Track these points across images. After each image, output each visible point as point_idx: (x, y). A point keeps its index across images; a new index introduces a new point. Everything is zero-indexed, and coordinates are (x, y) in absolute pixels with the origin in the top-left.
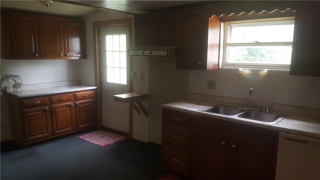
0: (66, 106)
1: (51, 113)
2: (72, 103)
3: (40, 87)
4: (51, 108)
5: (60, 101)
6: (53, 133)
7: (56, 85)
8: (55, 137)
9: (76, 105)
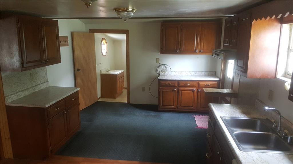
0: (190, 90)
1: (178, 93)
2: (195, 89)
3: (182, 74)
4: (178, 89)
5: (186, 86)
6: (177, 107)
7: (194, 74)
8: (179, 111)
9: (198, 91)
